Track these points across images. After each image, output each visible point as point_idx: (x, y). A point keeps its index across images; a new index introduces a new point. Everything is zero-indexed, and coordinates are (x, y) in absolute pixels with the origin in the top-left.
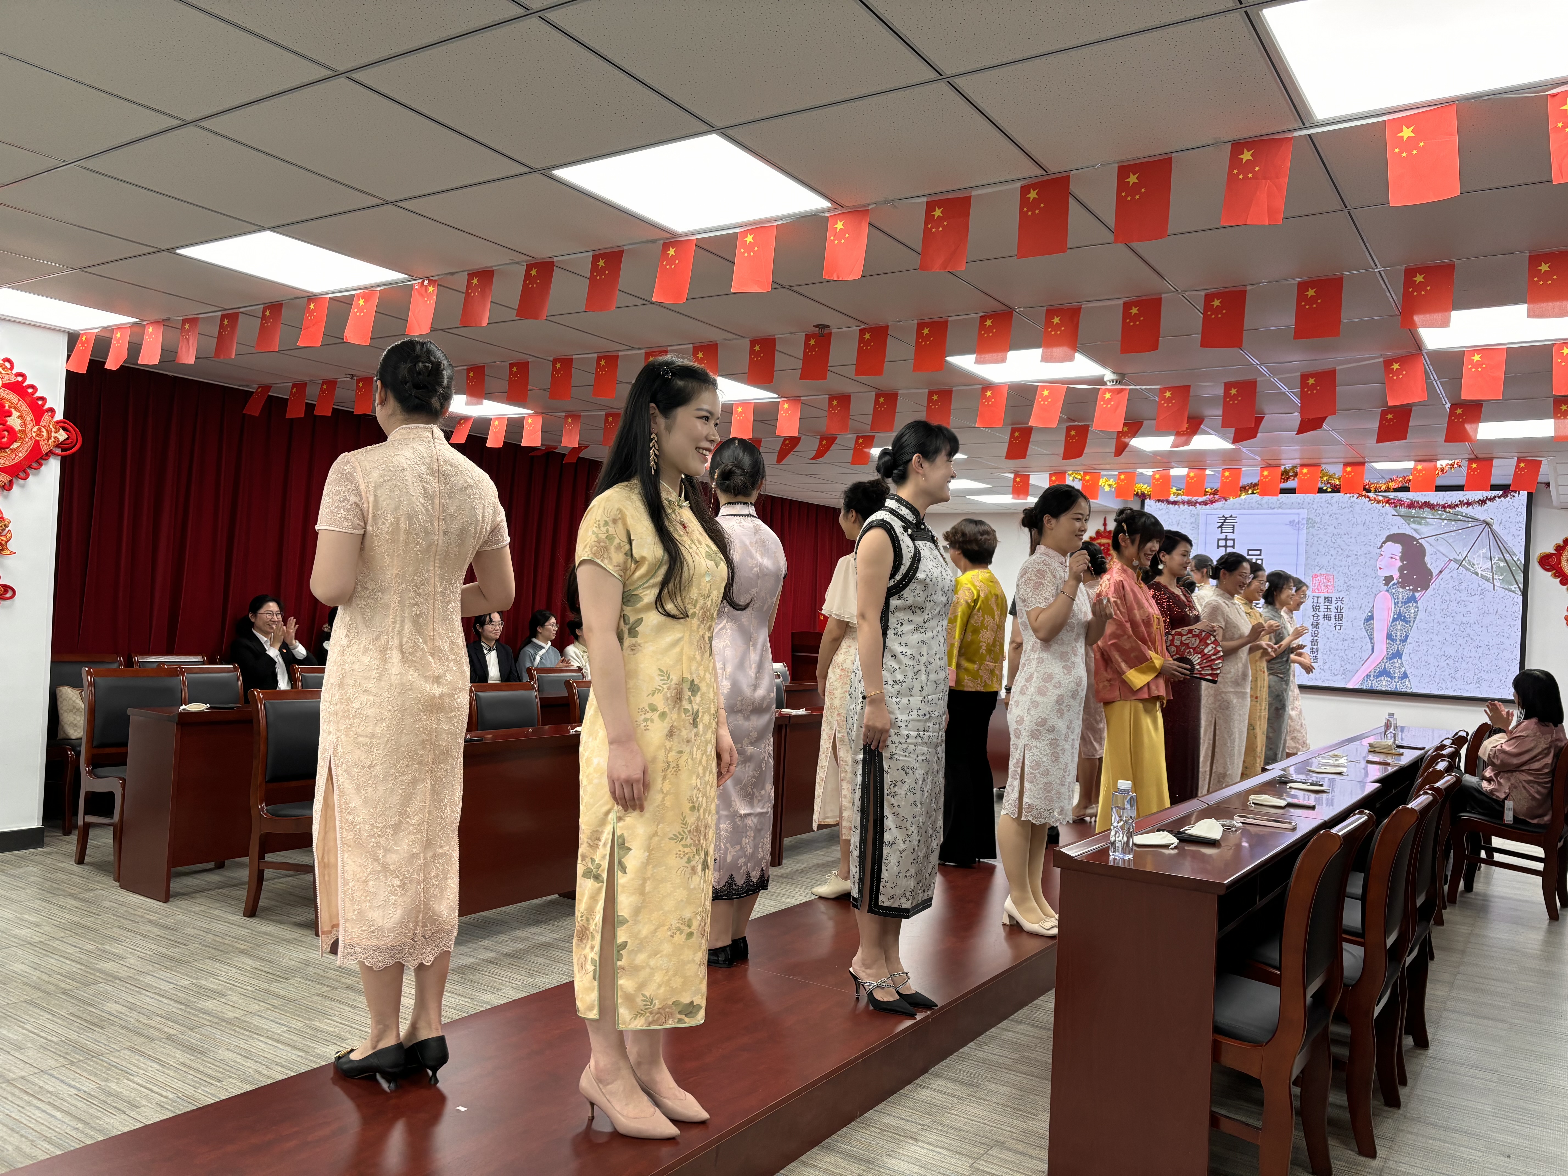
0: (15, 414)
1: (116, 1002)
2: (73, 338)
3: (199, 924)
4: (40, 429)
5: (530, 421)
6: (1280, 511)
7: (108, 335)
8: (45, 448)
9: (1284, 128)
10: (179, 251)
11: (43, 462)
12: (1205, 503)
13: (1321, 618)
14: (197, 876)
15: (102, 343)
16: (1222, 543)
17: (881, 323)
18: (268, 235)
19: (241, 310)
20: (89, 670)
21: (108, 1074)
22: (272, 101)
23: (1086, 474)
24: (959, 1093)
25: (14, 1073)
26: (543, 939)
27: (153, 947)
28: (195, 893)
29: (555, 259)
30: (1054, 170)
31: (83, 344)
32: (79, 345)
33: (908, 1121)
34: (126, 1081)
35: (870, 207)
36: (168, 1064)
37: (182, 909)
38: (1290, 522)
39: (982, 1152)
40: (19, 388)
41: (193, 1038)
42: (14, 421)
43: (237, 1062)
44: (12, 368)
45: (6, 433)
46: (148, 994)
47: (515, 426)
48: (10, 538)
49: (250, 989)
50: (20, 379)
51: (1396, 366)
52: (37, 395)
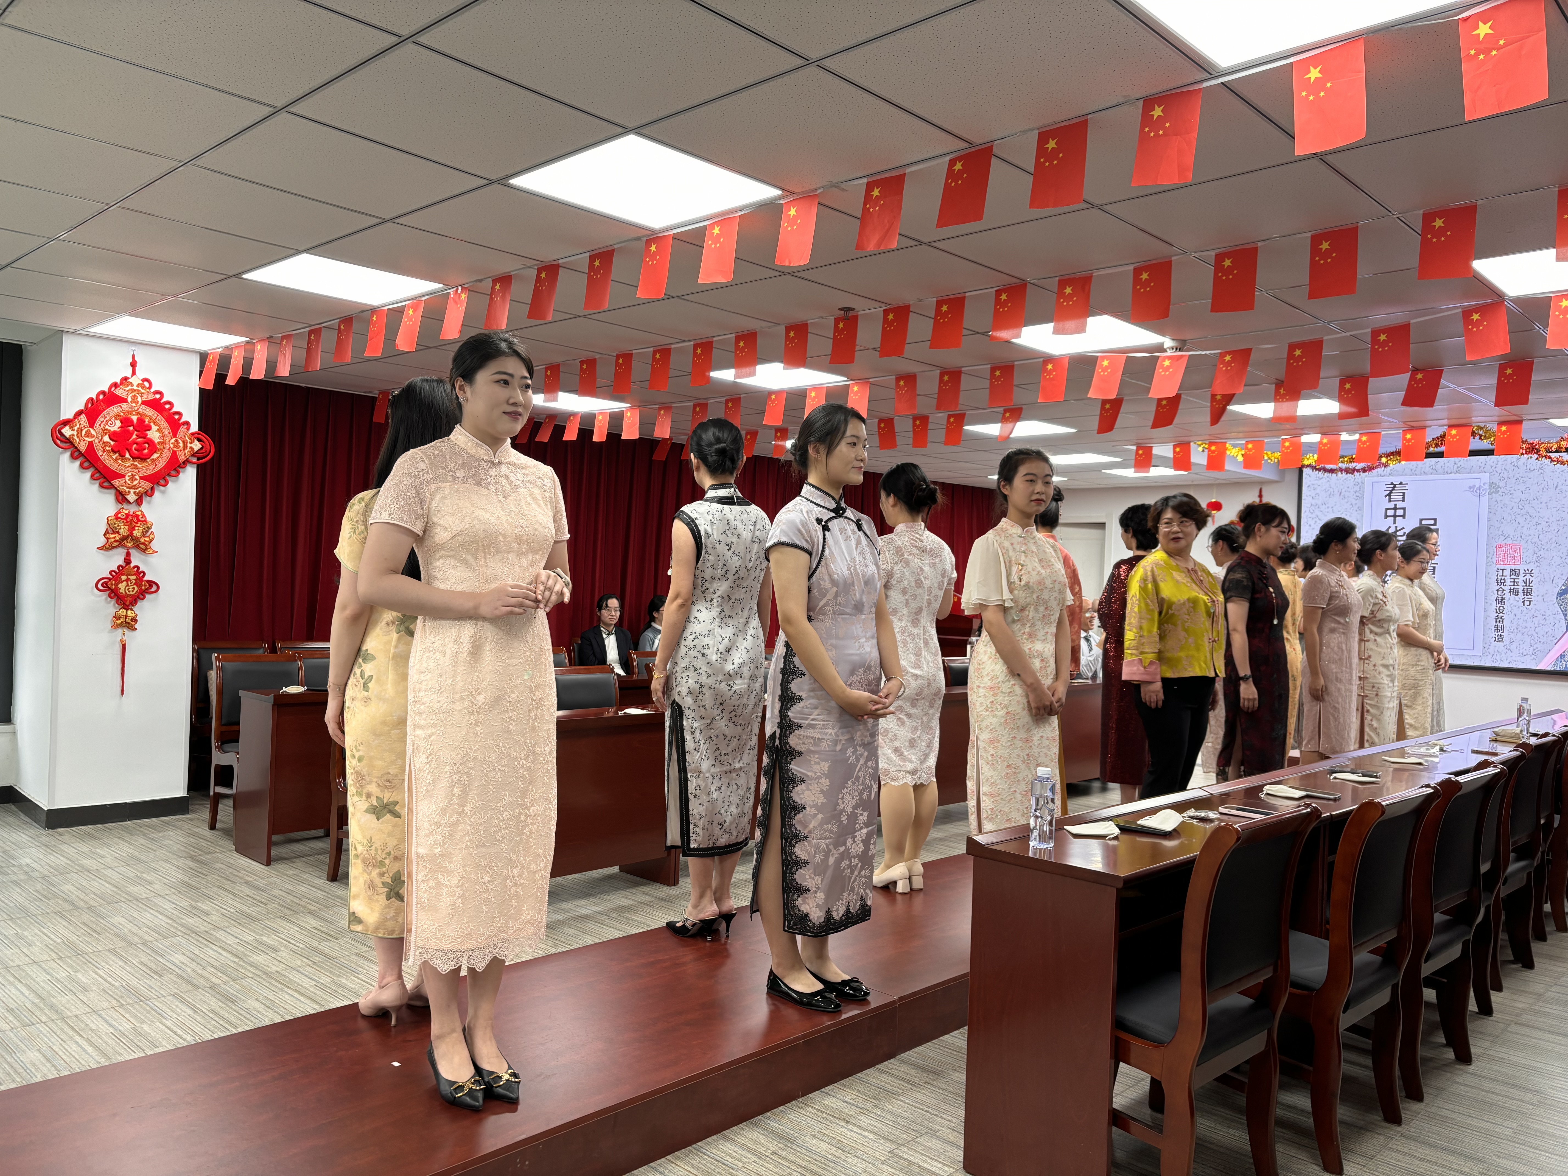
0: (154, 428)
1: (183, 954)
2: (204, 357)
3: (287, 886)
4: (176, 441)
5: (629, 414)
6: (1458, 476)
7: (228, 353)
8: (182, 458)
9: (1191, 80)
10: (244, 276)
11: (180, 470)
12: (1364, 470)
13: (1507, 592)
14: (305, 843)
15: (224, 360)
16: (1391, 513)
17: (902, 303)
18: (305, 256)
19: (323, 325)
20: (218, 657)
21: (146, 1017)
22: (240, 139)
23: (1211, 444)
24: (916, 1080)
25: (71, 1012)
26: (584, 911)
27: (238, 905)
28: (296, 858)
29: (560, 261)
30: (979, 142)
31: (211, 362)
32: (207, 364)
33: (850, 1103)
34: (158, 1024)
35: (819, 192)
36: (200, 1010)
37: (278, 872)
38: (1470, 488)
39: (910, 1139)
40: (157, 404)
41: (232, 988)
42: (154, 434)
43: (259, 1012)
44: (150, 388)
45: (147, 445)
46: (214, 947)
47: (616, 419)
48: (153, 538)
49: (301, 946)
50: (158, 396)
51: (1476, 317)
52: (174, 410)
